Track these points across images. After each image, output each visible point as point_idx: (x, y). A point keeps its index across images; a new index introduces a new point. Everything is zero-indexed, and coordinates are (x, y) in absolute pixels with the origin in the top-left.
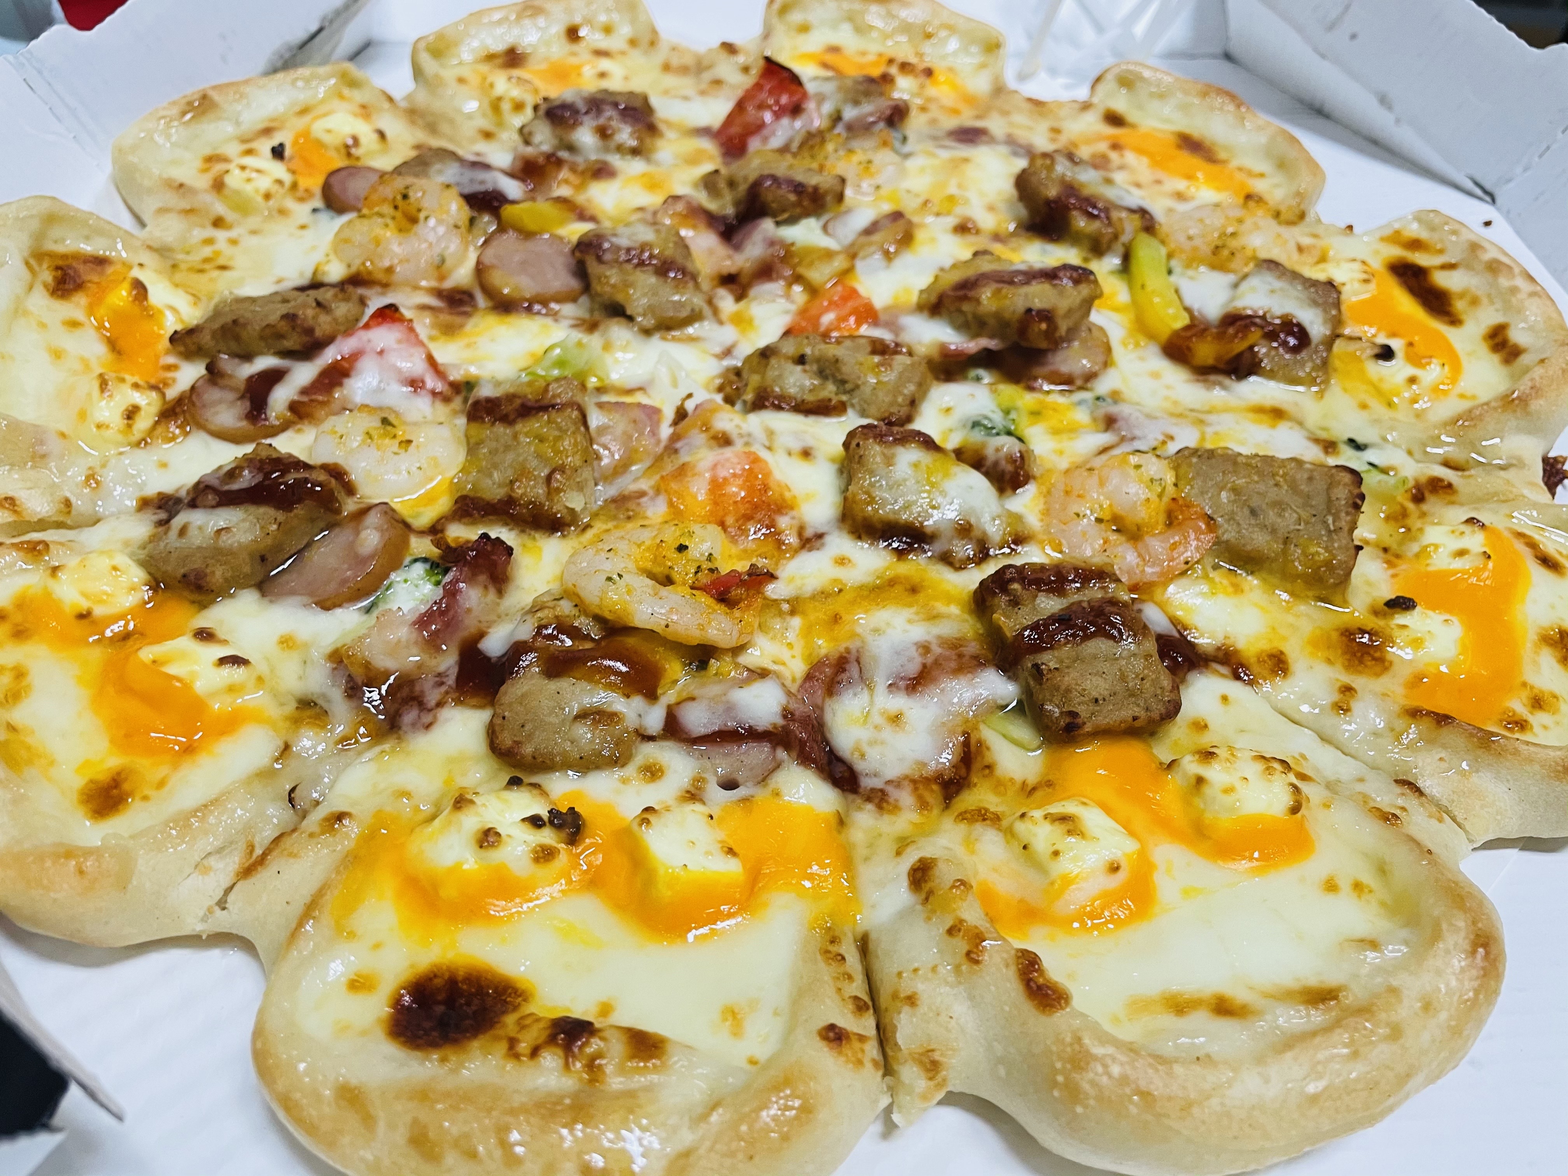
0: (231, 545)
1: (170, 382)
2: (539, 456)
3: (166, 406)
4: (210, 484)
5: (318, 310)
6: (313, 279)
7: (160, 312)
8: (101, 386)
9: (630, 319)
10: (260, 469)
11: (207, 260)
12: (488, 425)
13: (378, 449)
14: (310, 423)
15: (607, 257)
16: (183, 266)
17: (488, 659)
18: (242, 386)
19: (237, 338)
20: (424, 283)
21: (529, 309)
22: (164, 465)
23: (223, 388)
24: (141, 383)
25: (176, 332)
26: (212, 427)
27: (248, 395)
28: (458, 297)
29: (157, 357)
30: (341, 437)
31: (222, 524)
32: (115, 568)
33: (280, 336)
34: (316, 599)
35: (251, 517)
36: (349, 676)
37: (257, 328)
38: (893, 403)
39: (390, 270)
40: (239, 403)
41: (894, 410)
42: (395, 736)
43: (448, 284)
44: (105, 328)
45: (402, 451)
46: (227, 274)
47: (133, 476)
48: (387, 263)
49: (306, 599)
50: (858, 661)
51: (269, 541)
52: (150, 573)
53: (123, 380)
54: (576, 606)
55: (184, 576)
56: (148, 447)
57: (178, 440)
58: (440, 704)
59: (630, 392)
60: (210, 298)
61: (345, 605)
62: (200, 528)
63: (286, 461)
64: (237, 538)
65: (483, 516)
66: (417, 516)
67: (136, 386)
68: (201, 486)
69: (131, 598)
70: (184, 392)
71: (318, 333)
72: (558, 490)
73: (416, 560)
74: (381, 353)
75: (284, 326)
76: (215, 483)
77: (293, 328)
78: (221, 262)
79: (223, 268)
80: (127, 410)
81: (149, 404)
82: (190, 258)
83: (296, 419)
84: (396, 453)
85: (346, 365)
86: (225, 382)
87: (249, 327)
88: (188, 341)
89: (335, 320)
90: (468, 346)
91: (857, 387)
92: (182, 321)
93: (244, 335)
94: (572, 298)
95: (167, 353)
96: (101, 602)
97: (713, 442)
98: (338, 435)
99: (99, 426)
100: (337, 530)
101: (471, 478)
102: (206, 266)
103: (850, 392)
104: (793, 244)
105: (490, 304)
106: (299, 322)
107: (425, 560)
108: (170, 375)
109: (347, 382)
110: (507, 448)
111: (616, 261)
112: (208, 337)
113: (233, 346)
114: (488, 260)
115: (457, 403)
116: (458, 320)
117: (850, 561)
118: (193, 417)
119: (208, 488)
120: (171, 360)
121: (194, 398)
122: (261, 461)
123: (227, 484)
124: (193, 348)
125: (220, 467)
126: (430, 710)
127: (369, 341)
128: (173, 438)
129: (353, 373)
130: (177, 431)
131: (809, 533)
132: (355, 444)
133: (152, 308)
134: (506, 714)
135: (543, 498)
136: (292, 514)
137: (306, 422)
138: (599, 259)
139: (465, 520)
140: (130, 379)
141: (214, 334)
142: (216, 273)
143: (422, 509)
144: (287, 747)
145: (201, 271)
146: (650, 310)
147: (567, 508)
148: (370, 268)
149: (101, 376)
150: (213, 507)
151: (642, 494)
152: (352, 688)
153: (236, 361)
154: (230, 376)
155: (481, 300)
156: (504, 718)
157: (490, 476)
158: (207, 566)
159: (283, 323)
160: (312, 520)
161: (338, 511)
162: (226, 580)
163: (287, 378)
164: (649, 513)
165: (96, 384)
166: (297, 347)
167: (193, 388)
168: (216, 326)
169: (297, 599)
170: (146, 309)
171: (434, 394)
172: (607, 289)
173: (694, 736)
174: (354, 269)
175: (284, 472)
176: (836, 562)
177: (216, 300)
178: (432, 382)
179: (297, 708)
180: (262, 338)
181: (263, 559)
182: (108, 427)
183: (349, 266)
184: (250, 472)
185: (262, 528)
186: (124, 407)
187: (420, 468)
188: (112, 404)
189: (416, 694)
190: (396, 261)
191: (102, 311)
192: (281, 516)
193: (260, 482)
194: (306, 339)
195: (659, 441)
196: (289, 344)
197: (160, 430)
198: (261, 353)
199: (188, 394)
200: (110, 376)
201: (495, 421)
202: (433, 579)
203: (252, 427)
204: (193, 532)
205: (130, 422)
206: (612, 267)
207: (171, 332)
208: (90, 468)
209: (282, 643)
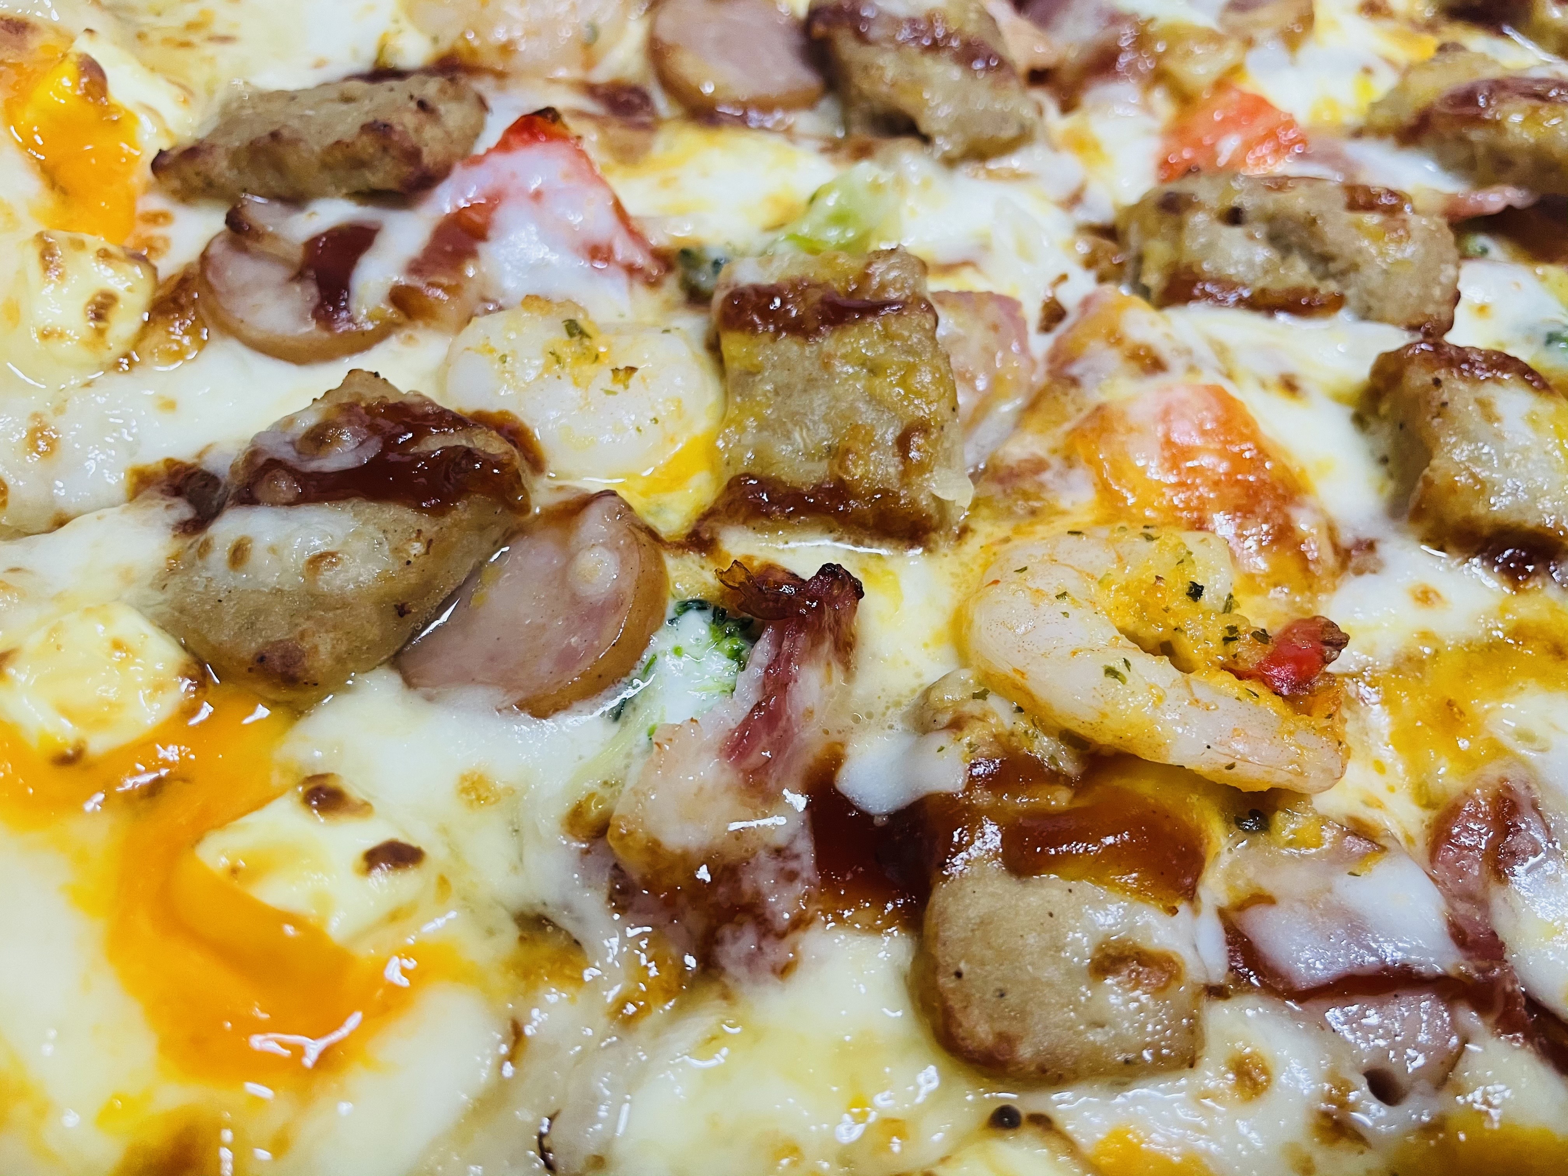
0: (341, 588)
1: (159, 244)
2: (874, 400)
3: (160, 293)
4: (277, 456)
5: (422, 116)
6: (377, 62)
7: (132, 116)
8: (43, 257)
9: (926, 140)
10: (374, 429)
11: (191, 26)
12: (766, 339)
13: (576, 383)
14: (427, 325)
15: (875, 32)
16: (155, 36)
17: (866, 817)
18: (298, 255)
19: (279, 166)
20: (562, 73)
21: (743, 121)
22: (170, 405)
23: (259, 256)
24: (113, 249)
25: (161, 153)
26: (254, 334)
27: (311, 273)
28: (624, 97)
29: (132, 199)
30: (503, 359)
31: (318, 545)
32: (117, 645)
33: (358, 164)
34: (520, 695)
35: (371, 528)
36: (616, 866)
37: (317, 148)
38: (1425, 299)
39: (507, 49)
40: (298, 288)
41: (1430, 309)
42: (716, 988)
43: (601, 75)
44: (35, 146)
45: (619, 388)
46: (229, 49)
47: (116, 428)
48: (500, 35)
49: (497, 696)
50: (1535, 806)
51: (412, 577)
52: (185, 648)
53: (80, 245)
54: (1020, 710)
55: (261, 659)
56: (136, 370)
57: (190, 357)
58: (800, 923)
59: (948, 269)
60: (211, 92)
61: (577, 706)
62: (273, 550)
63: (418, 411)
64: (353, 572)
65: (789, 516)
66: (660, 509)
67: (105, 255)
68: (261, 460)
69: (157, 706)
70: (189, 266)
71: (427, 159)
72: (922, 467)
73: (685, 607)
74: (537, 196)
75: (367, 146)
76: (287, 454)
77: (385, 149)
78: (219, 29)
79: (225, 39)
80: (93, 302)
81: (130, 290)
82: (161, 22)
83: (402, 319)
84: (608, 392)
85: (477, 218)
86: (265, 246)
87: (302, 145)
88: (188, 170)
89: (448, 134)
90: (666, 183)
91: (1354, 267)
92: (168, 133)
93: (292, 159)
94: (808, 103)
95: (148, 189)
96: (100, 723)
97: (1134, 366)
98: (497, 356)
99: (46, 335)
100: (524, 543)
101: (748, 439)
102: (194, 38)
103: (1341, 275)
104: (1152, 20)
105: (678, 111)
106: (396, 138)
107: (701, 605)
108: (157, 231)
109: (482, 248)
110: (811, 383)
111: (892, 39)
112: (224, 164)
113: (273, 181)
114: (666, 35)
115: (671, 287)
116: (636, 138)
117: (1437, 595)
118: (213, 314)
119: (274, 465)
120: (156, 203)
121: (210, 275)
122: (369, 409)
123: (312, 458)
124: (197, 182)
125: (290, 421)
126: (781, 936)
127: (514, 175)
128: (179, 355)
129: (491, 234)
130: (186, 340)
131: (1346, 538)
132: (532, 374)
133: (118, 109)
134: (963, 966)
135: (894, 484)
136: (448, 520)
137: (420, 324)
138: (862, 38)
139: (758, 523)
140: (96, 241)
141: (234, 157)
142: (211, 49)
143: (666, 498)
144: (517, 1033)
145: (186, 45)
146: (959, 123)
147: (936, 498)
148: (476, 43)
149: (40, 236)
150: (289, 504)
151: (1039, 466)
152: (623, 892)
153: (277, 206)
154: (275, 237)
155: (661, 103)
156: (959, 975)
157: (788, 436)
158: (302, 635)
159: (365, 138)
160: (482, 528)
161: (524, 508)
162: (339, 660)
163: (381, 241)
164: (1064, 503)
165: (33, 254)
166: (392, 185)
167: (204, 257)
168: (236, 142)
169: (479, 696)
170: (106, 110)
171: (631, 270)
172: (884, 89)
173: (1303, 985)
174: (445, 46)
175: (420, 433)
176: (1418, 599)
177: (220, 96)
178: (624, 250)
179: (522, 939)
180: (325, 166)
181: (402, 611)
182: (61, 335)
183: (435, 40)
184: (354, 434)
185: (396, 550)
186: (87, 298)
187: (656, 421)
188: (65, 291)
189: (747, 899)
190: (517, 33)
191: (28, 115)
192: (428, 525)
193: (378, 456)
194: (407, 170)
195: (1033, 363)
196: (375, 179)
197: (156, 338)
198: (322, 194)
199: (197, 269)
200: (59, 236)
201: (778, 332)
202: (727, 645)
203: (326, 335)
204: (259, 556)
205: (101, 325)
206: (885, 50)
207: (154, 153)
208: (35, 416)
209: (465, 791)
